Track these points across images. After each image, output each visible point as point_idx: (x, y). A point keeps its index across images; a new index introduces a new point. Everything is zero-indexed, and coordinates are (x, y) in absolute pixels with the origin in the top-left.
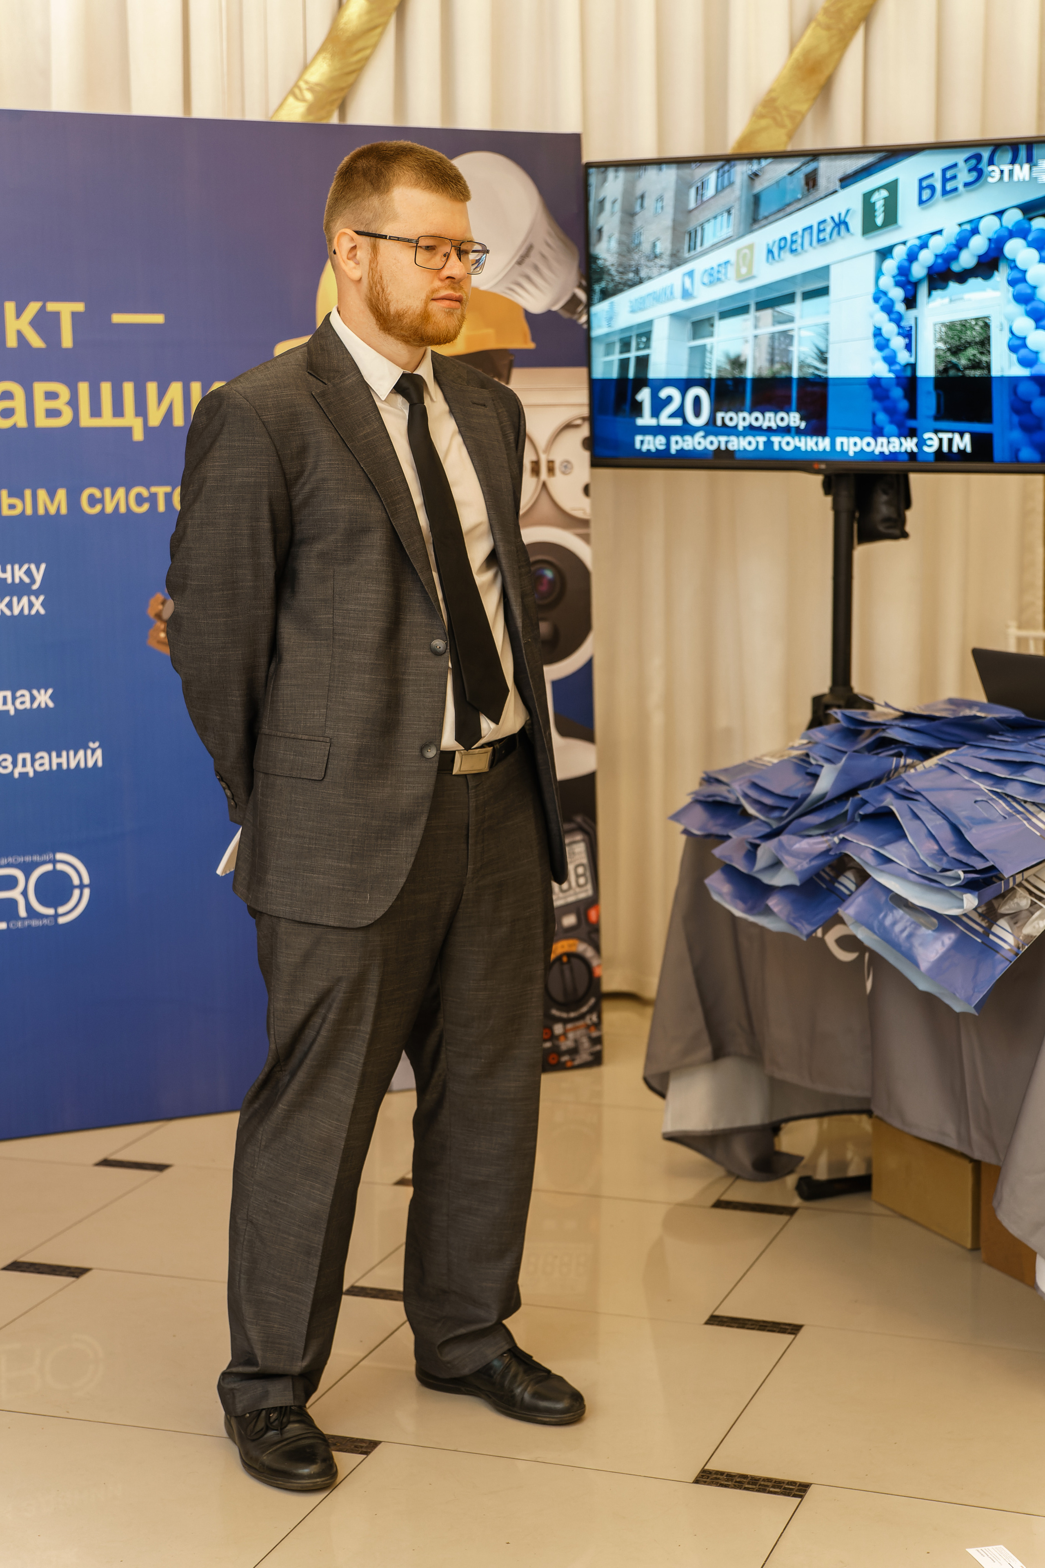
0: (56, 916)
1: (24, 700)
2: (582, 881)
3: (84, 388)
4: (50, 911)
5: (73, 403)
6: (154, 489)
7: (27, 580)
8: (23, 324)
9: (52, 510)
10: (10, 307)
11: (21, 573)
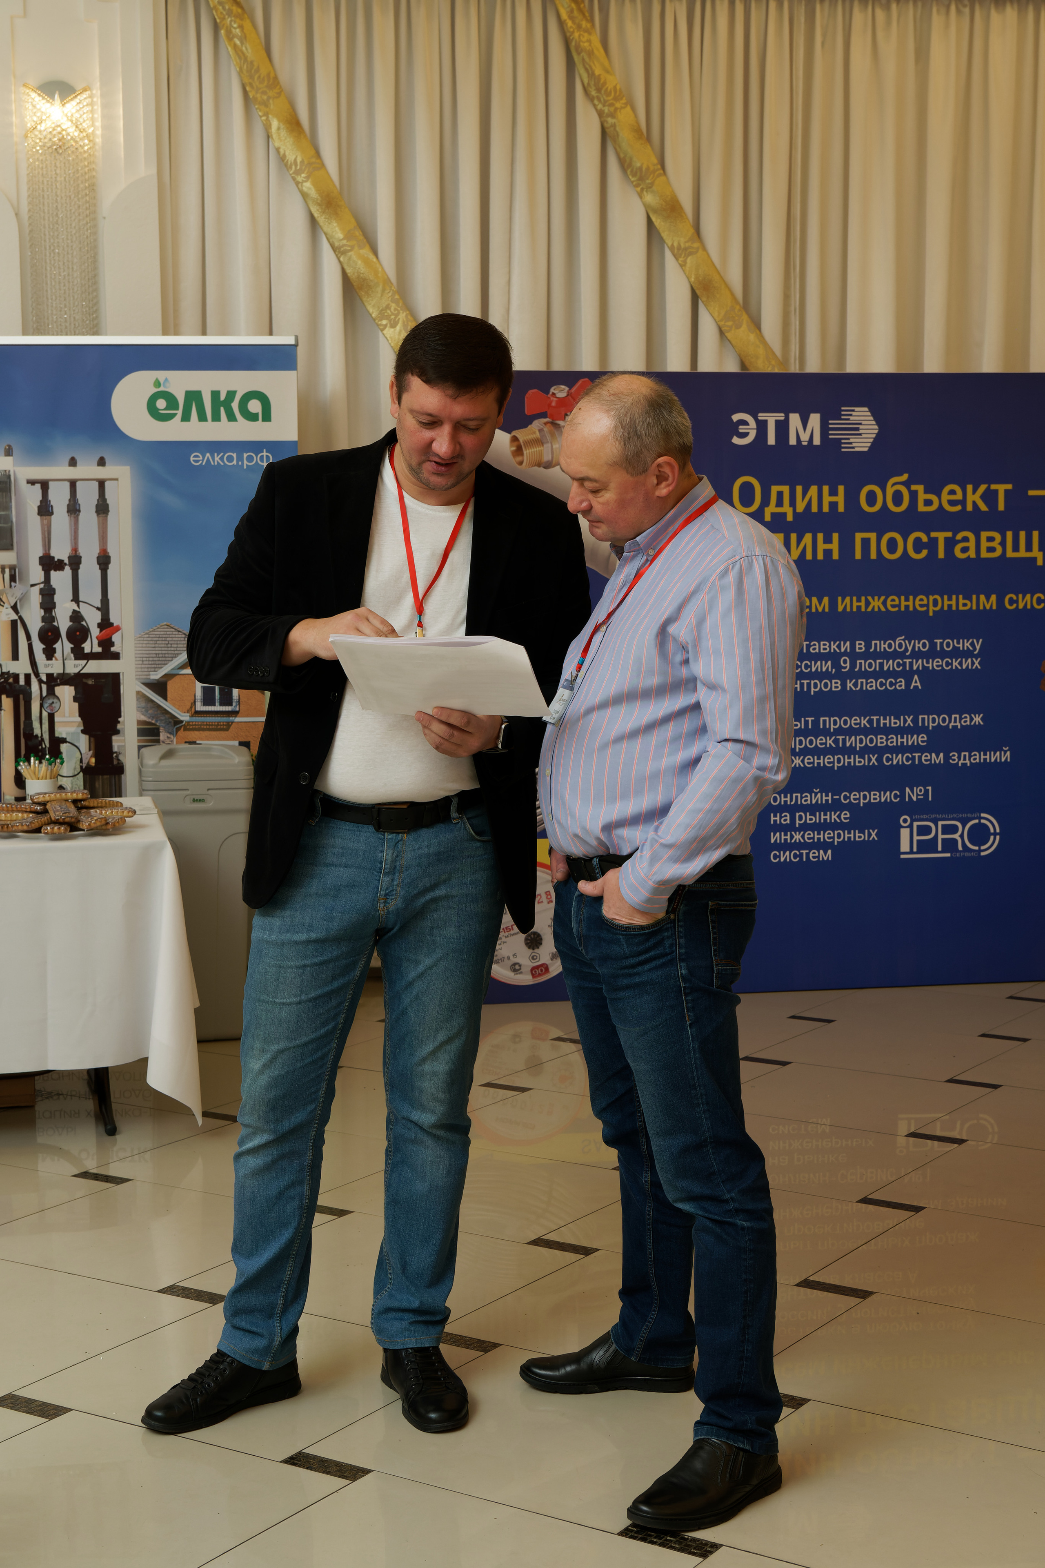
0: (980, 851)
1: (966, 720)
3: (1009, 535)
4: (976, 848)
5: (1003, 543)
7: (971, 648)
8: (977, 497)
9: (988, 607)
10: (970, 488)
11: (968, 644)
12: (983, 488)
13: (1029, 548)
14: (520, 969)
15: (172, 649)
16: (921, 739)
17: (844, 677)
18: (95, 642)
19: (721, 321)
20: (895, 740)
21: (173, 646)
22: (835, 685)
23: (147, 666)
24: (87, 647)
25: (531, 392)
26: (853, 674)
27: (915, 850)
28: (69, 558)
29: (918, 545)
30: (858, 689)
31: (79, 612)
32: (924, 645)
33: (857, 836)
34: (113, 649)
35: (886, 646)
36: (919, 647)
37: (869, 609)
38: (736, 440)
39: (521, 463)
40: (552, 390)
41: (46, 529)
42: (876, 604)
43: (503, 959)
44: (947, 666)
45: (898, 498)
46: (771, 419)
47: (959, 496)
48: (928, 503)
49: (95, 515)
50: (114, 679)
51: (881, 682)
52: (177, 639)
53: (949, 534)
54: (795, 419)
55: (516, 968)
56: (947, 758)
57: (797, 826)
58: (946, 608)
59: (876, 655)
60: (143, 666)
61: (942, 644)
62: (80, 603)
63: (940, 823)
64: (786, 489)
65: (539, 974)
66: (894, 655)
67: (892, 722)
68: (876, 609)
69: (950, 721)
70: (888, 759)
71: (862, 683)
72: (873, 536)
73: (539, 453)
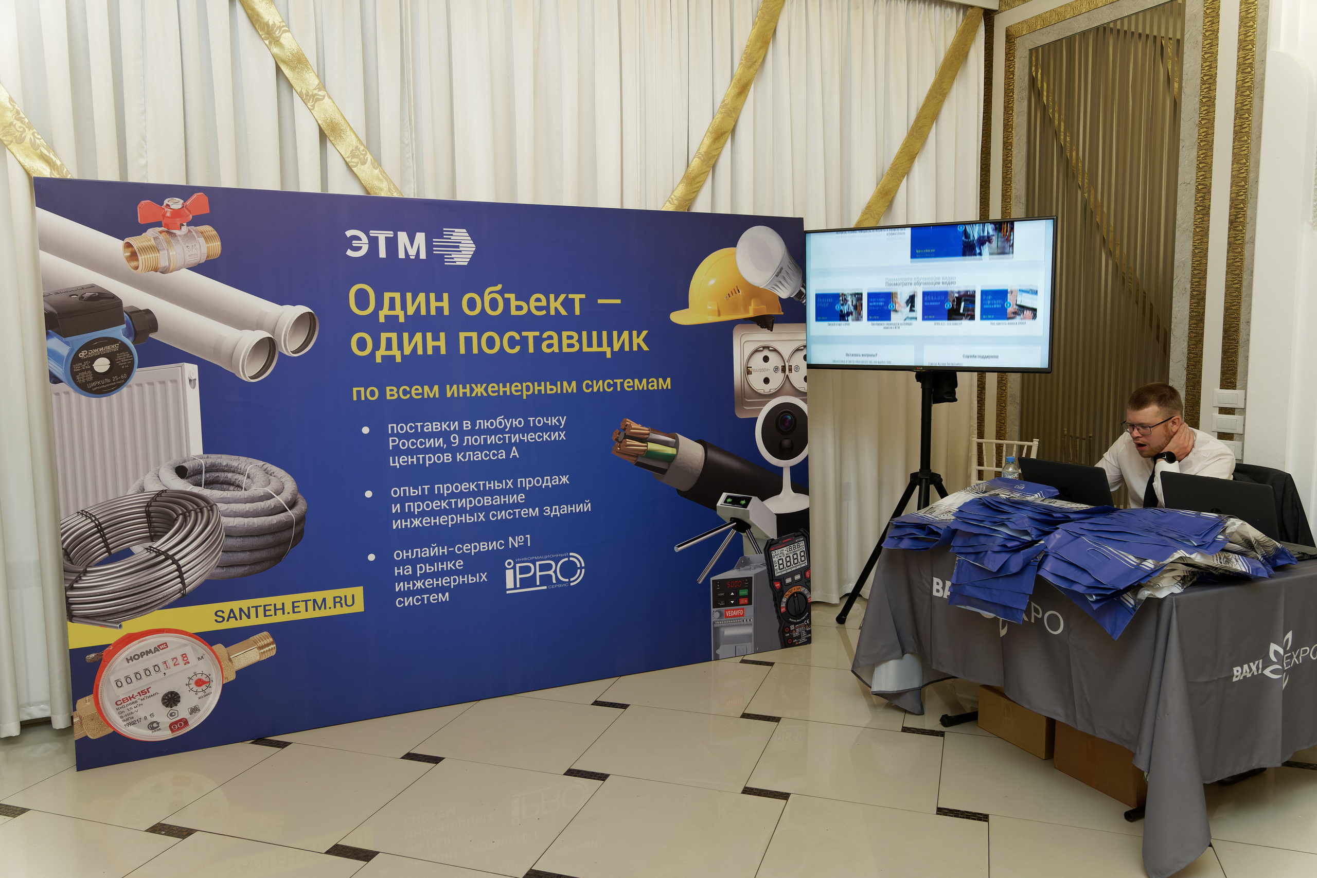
0: (570, 582)
1: (556, 481)
2: (803, 559)
3: (584, 334)
4: (567, 580)
5: (580, 341)
6: (615, 381)
7: (558, 424)
8: (558, 304)
9: (570, 391)
10: (552, 296)
11: (555, 421)
12: (562, 297)
13: (600, 344)
14: (158, 726)
16: (521, 498)
17: (453, 451)
19: (348, 157)
20: (498, 500)
22: (447, 458)
25: (143, 203)
26: (462, 448)
27: (518, 586)
29: (512, 343)
30: (466, 460)
32: (520, 423)
33: (470, 579)
35: (489, 424)
36: (516, 424)
37: (474, 395)
38: (350, 253)
39: (136, 268)
40: (166, 202)
42: (479, 390)
43: (139, 720)
44: (539, 439)
45: (494, 304)
46: (382, 237)
47: (544, 303)
48: (519, 308)
51: (486, 453)
53: (537, 334)
54: (403, 237)
55: (153, 726)
56: (541, 511)
57: (418, 575)
58: (536, 392)
59: (481, 432)
61: (534, 421)
63: (538, 563)
64: (397, 296)
65: (178, 727)
66: (496, 431)
67: (496, 485)
68: (479, 395)
69: (543, 483)
70: (493, 516)
71: (469, 455)
72: (474, 335)
73: (155, 259)
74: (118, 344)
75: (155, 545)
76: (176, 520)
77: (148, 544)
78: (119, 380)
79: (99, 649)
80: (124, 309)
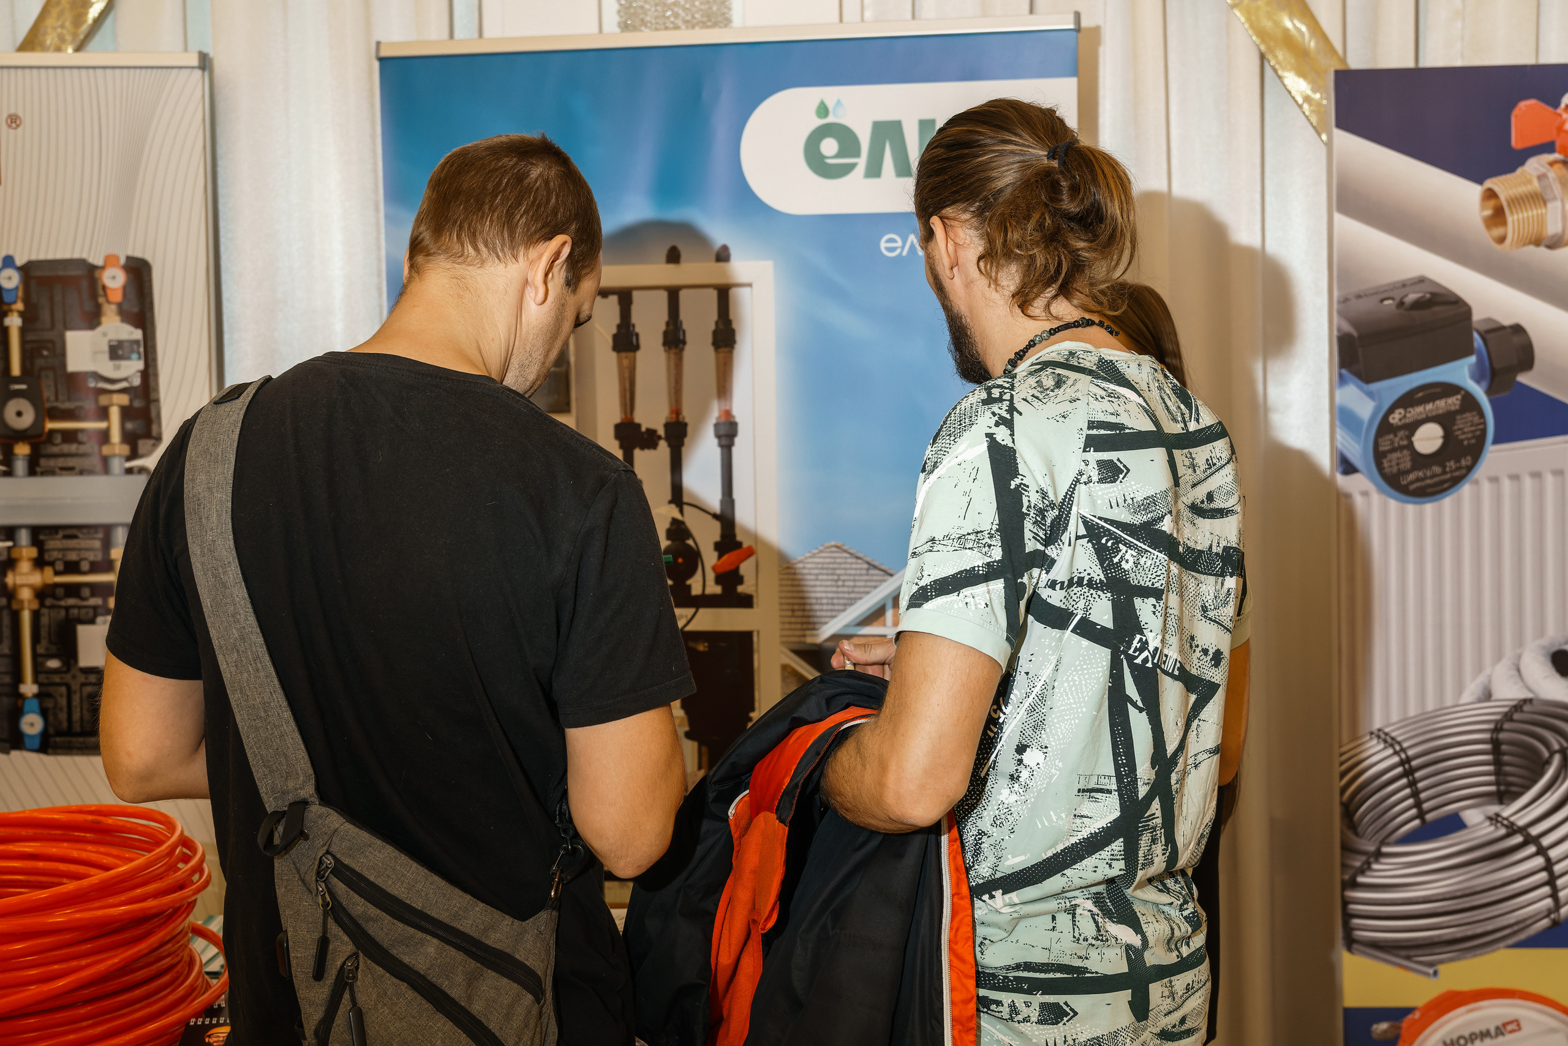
15: (845, 589)
18: (711, 576)
21: (847, 583)
23: (799, 620)
24: (696, 585)
25: (1523, 105)
28: (667, 426)
31: (683, 523)
34: (740, 589)
39: (1501, 240)
40: (1565, 101)
41: (627, 375)
49: (711, 349)
50: (743, 641)
52: (853, 572)
60: (793, 620)
62: (686, 508)
73: (1538, 220)
74: (1459, 397)
75: (1507, 812)
76: (1548, 762)
77: (1493, 809)
78: (1458, 469)
79: (1397, 1014)
80: (1475, 325)
